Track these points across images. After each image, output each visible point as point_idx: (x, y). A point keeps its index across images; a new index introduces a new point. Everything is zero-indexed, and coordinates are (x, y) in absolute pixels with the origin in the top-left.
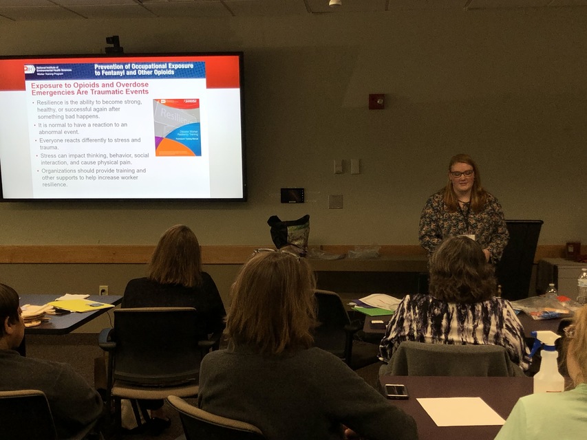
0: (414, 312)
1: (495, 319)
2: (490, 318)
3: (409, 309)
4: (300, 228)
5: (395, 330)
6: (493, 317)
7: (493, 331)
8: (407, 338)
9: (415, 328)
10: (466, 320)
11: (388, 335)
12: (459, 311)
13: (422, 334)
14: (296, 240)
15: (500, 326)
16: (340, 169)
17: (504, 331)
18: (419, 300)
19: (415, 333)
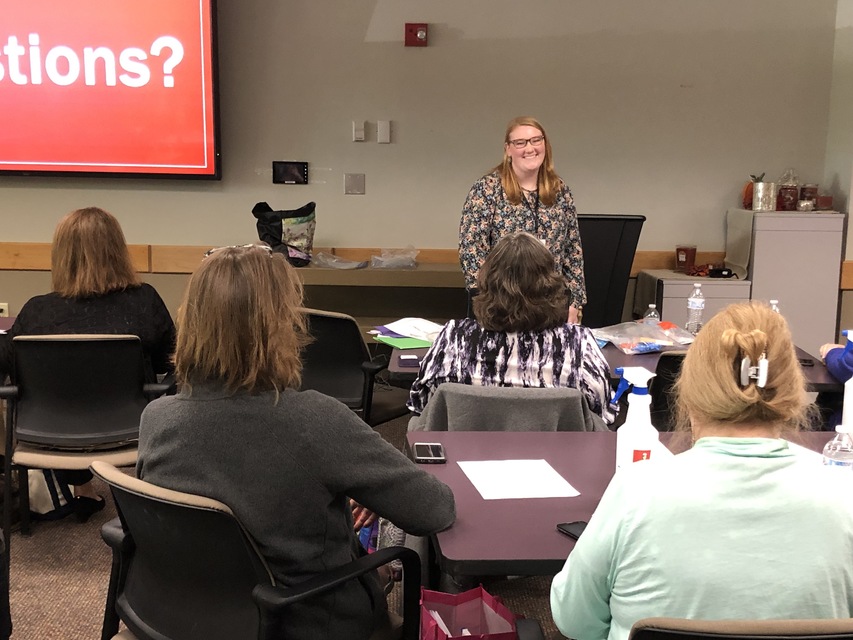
0: (459, 344)
1: (571, 354)
2: (564, 353)
3: (452, 339)
4: (301, 222)
5: (432, 368)
6: (567, 351)
7: (567, 371)
8: (448, 379)
9: (459, 367)
10: (531, 356)
11: (422, 375)
12: (521, 344)
13: (468, 374)
14: (296, 239)
15: (576, 365)
16: (362, 135)
17: (582, 370)
18: (468, 327)
19: (459, 374)
